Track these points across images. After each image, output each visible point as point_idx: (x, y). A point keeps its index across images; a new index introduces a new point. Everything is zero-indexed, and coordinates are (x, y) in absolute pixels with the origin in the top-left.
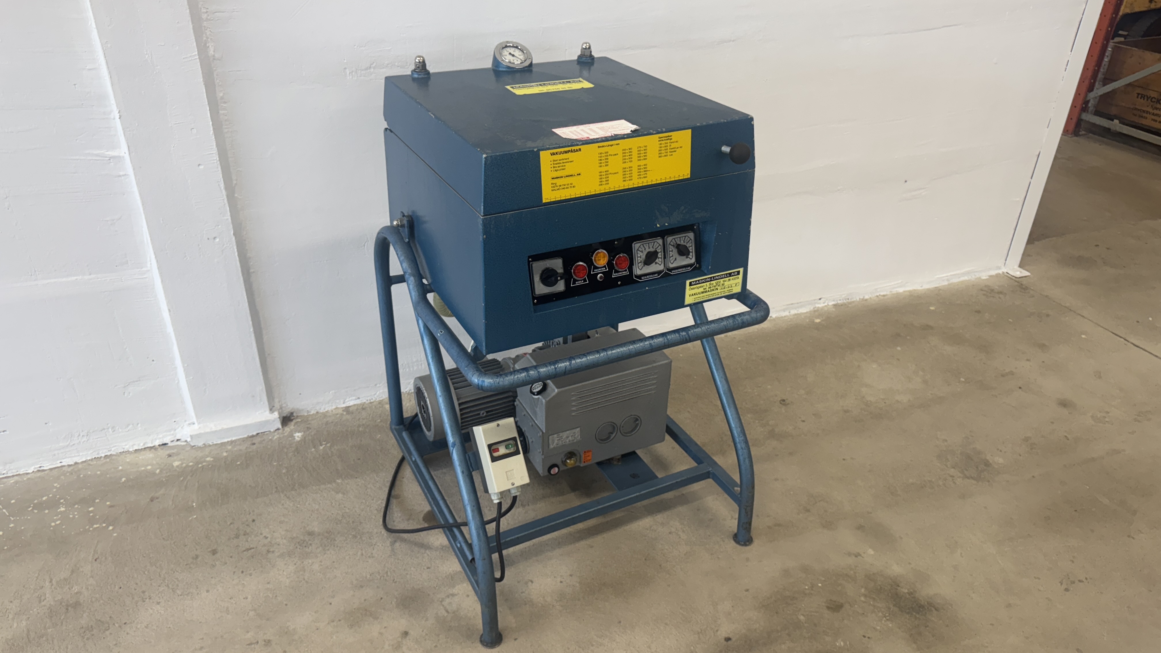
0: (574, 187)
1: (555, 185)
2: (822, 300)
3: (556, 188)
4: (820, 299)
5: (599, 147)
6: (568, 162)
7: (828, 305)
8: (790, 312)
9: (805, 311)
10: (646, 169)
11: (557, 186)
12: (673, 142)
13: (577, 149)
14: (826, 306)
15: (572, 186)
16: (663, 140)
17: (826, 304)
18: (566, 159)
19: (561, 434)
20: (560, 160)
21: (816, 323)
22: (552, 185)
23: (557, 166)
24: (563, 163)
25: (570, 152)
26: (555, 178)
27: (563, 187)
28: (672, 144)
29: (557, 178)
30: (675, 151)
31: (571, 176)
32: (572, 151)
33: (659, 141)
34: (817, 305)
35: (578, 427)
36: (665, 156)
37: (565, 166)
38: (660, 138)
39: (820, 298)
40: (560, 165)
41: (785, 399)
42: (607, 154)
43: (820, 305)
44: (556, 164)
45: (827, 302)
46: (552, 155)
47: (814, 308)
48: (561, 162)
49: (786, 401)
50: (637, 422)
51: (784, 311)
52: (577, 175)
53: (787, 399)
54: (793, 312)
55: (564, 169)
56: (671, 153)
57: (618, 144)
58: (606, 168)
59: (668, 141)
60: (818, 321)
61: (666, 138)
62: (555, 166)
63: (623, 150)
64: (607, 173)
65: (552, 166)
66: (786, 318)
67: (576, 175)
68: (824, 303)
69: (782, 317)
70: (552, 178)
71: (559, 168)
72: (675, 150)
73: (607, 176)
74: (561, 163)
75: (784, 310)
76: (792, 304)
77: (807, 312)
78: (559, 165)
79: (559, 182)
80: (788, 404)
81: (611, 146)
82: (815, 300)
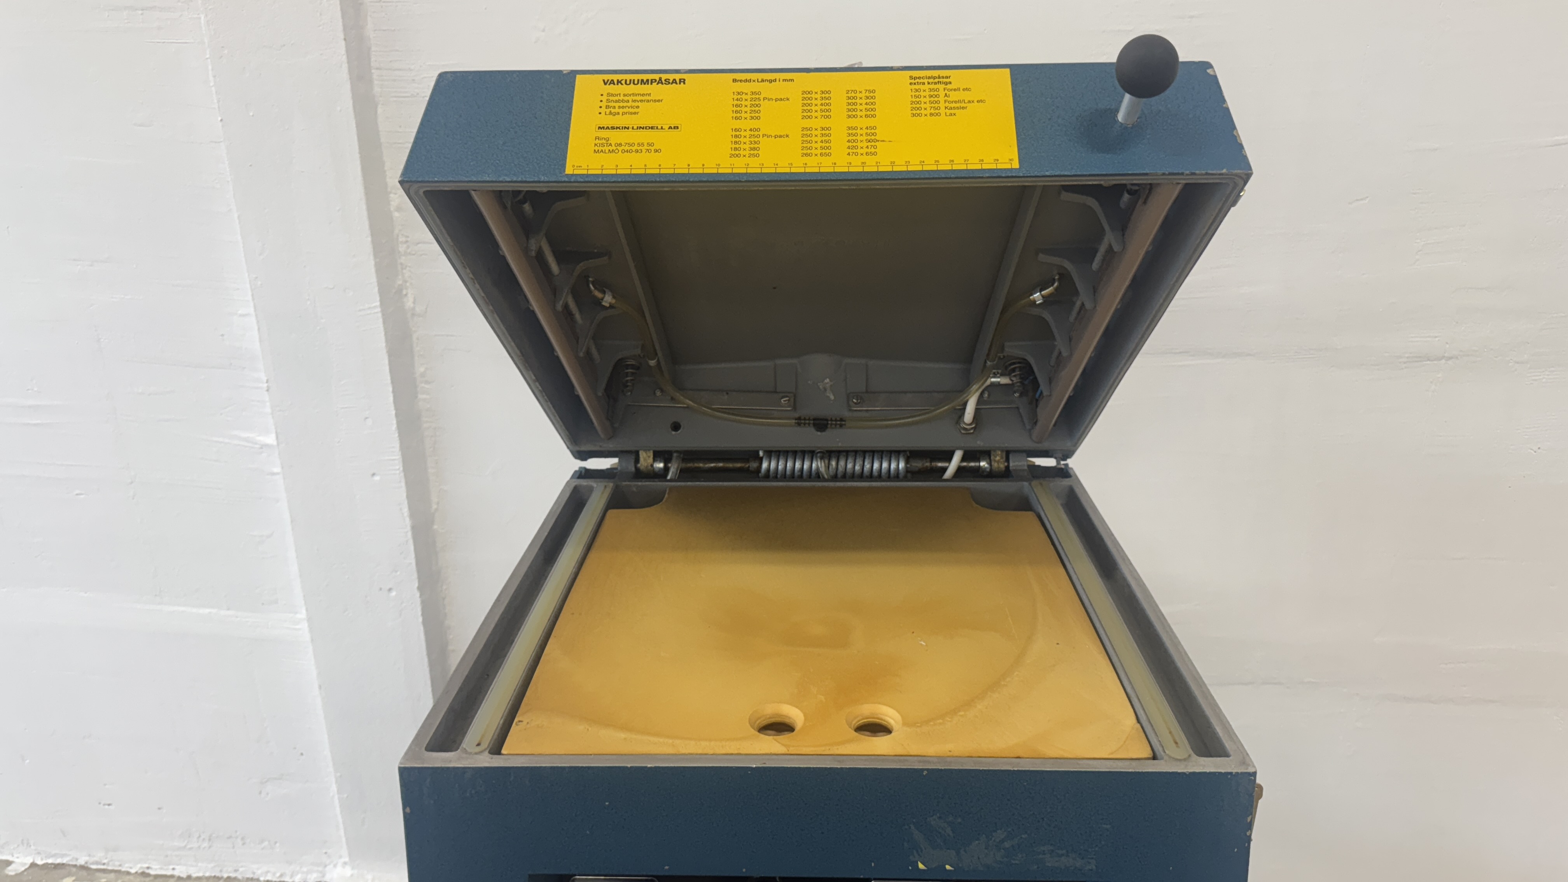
0: (656, 151)
1: (604, 141)
3: (607, 149)
5: (735, 81)
6: (648, 101)
10: (873, 137)
11: (611, 145)
12: (955, 90)
13: (675, 80)
15: (653, 148)
16: (924, 84)
18: (643, 95)
20: (624, 95)
22: (597, 141)
23: (617, 105)
24: (634, 101)
25: (655, 84)
26: (607, 128)
27: (627, 148)
28: (951, 93)
29: (613, 128)
30: (963, 108)
31: (652, 128)
32: (660, 81)
33: (911, 84)
36: (931, 114)
37: (638, 107)
38: (911, 78)
40: (625, 104)
42: (757, 96)
44: (617, 101)
46: (605, 84)
48: (630, 98)
52: (670, 128)
55: (635, 113)
56: (953, 111)
57: (792, 80)
58: (754, 124)
59: (941, 87)
61: (931, 81)
62: (610, 104)
63: (804, 92)
64: (756, 133)
65: (604, 104)
67: (666, 127)
70: (599, 128)
71: (621, 111)
72: (963, 105)
73: (756, 139)
74: (628, 101)
78: (621, 104)
79: (616, 137)
81: (771, 81)
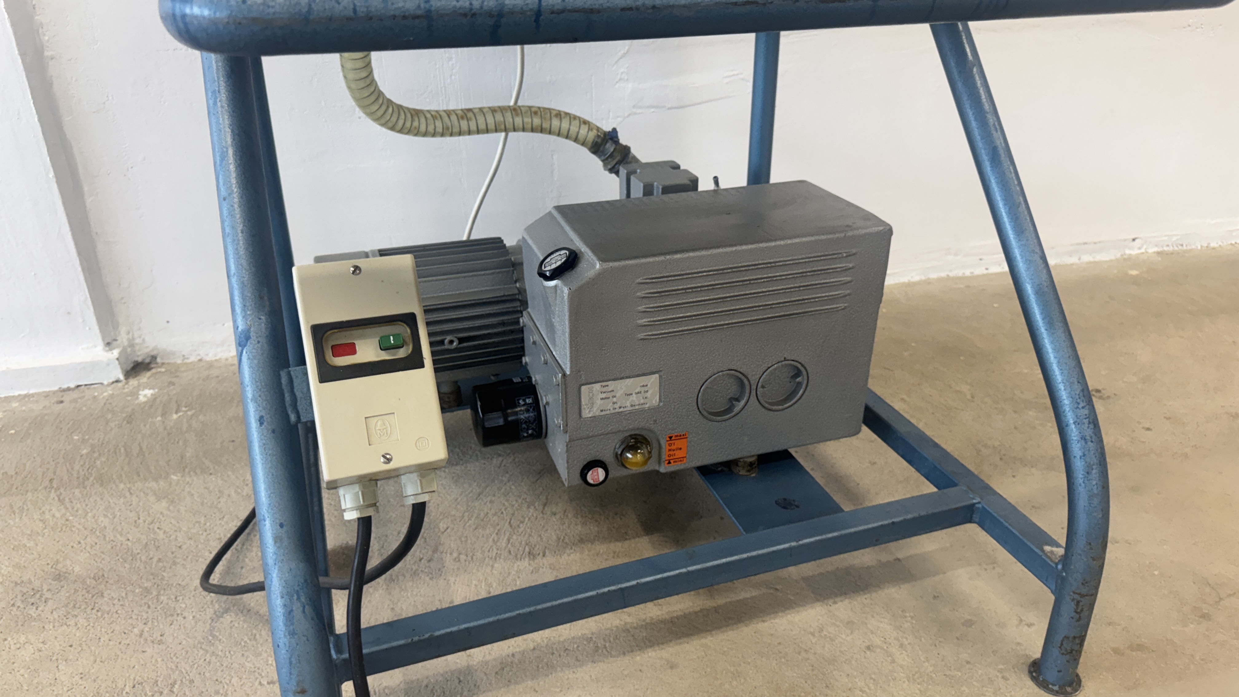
2: (1137, 241)
4: (1134, 240)
7: (1147, 252)
8: (1079, 259)
9: (1107, 259)
14: (1143, 253)
17: (1143, 250)
19: (612, 385)
21: (1132, 275)
34: (1128, 252)
35: (653, 373)
39: (1134, 237)
41: (1100, 388)
43: (1133, 251)
45: (1145, 247)
47: (1122, 255)
49: (1103, 391)
50: (798, 379)
51: (1071, 256)
53: (1104, 389)
54: (1086, 258)
60: (1134, 272)
66: (1074, 267)
68: (1140, 248)
69: (1067, 265)
75: (1070, 254)
76: (1085, 243)
77: (1111, 261)
80: (1109, 397)
82: (1125, 240)
